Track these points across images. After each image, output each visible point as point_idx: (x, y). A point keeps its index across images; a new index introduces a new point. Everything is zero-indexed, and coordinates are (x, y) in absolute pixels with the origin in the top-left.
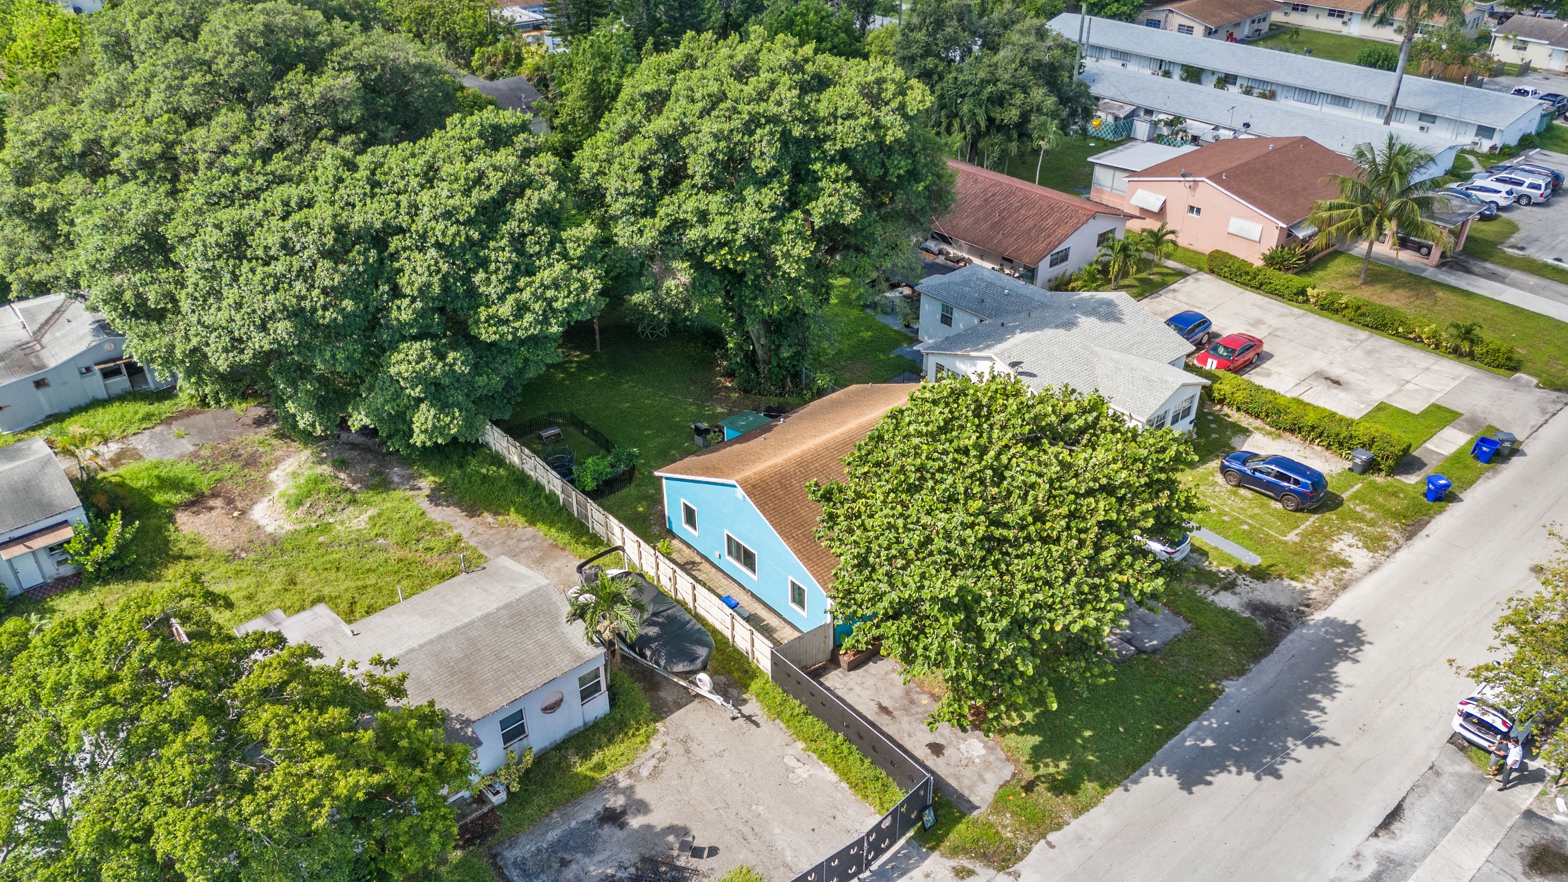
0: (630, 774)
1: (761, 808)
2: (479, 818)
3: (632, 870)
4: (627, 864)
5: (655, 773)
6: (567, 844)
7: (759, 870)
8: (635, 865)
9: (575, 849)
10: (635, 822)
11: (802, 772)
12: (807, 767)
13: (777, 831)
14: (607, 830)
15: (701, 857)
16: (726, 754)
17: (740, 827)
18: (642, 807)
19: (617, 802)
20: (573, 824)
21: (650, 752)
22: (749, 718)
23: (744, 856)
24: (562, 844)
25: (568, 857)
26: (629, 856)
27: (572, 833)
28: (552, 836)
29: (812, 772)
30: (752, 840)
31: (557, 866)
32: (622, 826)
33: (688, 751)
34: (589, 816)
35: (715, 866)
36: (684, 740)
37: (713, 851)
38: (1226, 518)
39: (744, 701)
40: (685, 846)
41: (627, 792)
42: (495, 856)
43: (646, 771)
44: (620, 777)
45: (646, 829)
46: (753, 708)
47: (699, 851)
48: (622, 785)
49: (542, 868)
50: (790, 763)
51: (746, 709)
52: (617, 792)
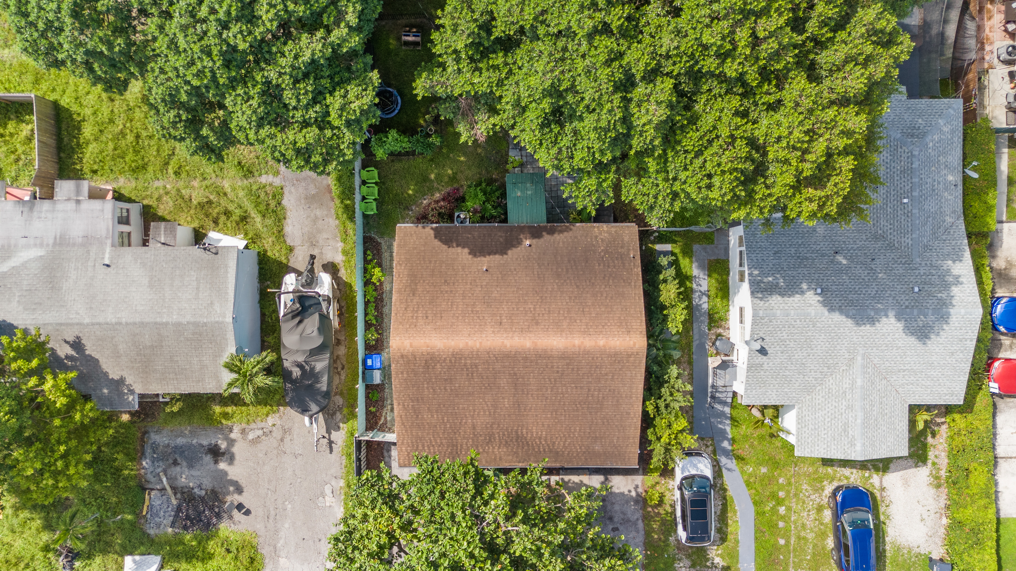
0: (243, 431)
1: (289, 506)
2: (151, 402)
3: (203, 493)
4: (204, 487)
5: (256, 441)
6: (183, 452)
7: (261, 540)
8: (207, 490)
9: (186, 458)
10: (222, 466)
11: (329, 500)
12: (333, 500)
13: (287, 525)
14: (208, 459)
15: (240, 511)
16: (300, 458)
17: (271, 509)
18: (231, 460)
19: (223, 445)
20: (194, 442)
21: (263, 425)
22: (331, 443)
23: (260, 527)
24: (180, 450)
25: (179, 460)
26: (208, 483)
27: (190, 447)
28: (180, 441)
29: (333, 505)
30: (271, 521)
31: (171, 461)
32: (216, 462)
33: (282, 440)
34: (205, 443)
35: (242, 521)
36: (286, 431)
37: (248, 513)
38: (781, 524)
39: (338, 429)
40: (236, 498)
41: (232, 442)
42: (146, 433)
43: (251, 436)
44: (236, 429)
45: (226, 473)
46: (339, 437)
47: (240, 507)
48: (233, 436)
49: (163, 457)
50: (328, 490)
51: (335, 435)
52: (227, 439)
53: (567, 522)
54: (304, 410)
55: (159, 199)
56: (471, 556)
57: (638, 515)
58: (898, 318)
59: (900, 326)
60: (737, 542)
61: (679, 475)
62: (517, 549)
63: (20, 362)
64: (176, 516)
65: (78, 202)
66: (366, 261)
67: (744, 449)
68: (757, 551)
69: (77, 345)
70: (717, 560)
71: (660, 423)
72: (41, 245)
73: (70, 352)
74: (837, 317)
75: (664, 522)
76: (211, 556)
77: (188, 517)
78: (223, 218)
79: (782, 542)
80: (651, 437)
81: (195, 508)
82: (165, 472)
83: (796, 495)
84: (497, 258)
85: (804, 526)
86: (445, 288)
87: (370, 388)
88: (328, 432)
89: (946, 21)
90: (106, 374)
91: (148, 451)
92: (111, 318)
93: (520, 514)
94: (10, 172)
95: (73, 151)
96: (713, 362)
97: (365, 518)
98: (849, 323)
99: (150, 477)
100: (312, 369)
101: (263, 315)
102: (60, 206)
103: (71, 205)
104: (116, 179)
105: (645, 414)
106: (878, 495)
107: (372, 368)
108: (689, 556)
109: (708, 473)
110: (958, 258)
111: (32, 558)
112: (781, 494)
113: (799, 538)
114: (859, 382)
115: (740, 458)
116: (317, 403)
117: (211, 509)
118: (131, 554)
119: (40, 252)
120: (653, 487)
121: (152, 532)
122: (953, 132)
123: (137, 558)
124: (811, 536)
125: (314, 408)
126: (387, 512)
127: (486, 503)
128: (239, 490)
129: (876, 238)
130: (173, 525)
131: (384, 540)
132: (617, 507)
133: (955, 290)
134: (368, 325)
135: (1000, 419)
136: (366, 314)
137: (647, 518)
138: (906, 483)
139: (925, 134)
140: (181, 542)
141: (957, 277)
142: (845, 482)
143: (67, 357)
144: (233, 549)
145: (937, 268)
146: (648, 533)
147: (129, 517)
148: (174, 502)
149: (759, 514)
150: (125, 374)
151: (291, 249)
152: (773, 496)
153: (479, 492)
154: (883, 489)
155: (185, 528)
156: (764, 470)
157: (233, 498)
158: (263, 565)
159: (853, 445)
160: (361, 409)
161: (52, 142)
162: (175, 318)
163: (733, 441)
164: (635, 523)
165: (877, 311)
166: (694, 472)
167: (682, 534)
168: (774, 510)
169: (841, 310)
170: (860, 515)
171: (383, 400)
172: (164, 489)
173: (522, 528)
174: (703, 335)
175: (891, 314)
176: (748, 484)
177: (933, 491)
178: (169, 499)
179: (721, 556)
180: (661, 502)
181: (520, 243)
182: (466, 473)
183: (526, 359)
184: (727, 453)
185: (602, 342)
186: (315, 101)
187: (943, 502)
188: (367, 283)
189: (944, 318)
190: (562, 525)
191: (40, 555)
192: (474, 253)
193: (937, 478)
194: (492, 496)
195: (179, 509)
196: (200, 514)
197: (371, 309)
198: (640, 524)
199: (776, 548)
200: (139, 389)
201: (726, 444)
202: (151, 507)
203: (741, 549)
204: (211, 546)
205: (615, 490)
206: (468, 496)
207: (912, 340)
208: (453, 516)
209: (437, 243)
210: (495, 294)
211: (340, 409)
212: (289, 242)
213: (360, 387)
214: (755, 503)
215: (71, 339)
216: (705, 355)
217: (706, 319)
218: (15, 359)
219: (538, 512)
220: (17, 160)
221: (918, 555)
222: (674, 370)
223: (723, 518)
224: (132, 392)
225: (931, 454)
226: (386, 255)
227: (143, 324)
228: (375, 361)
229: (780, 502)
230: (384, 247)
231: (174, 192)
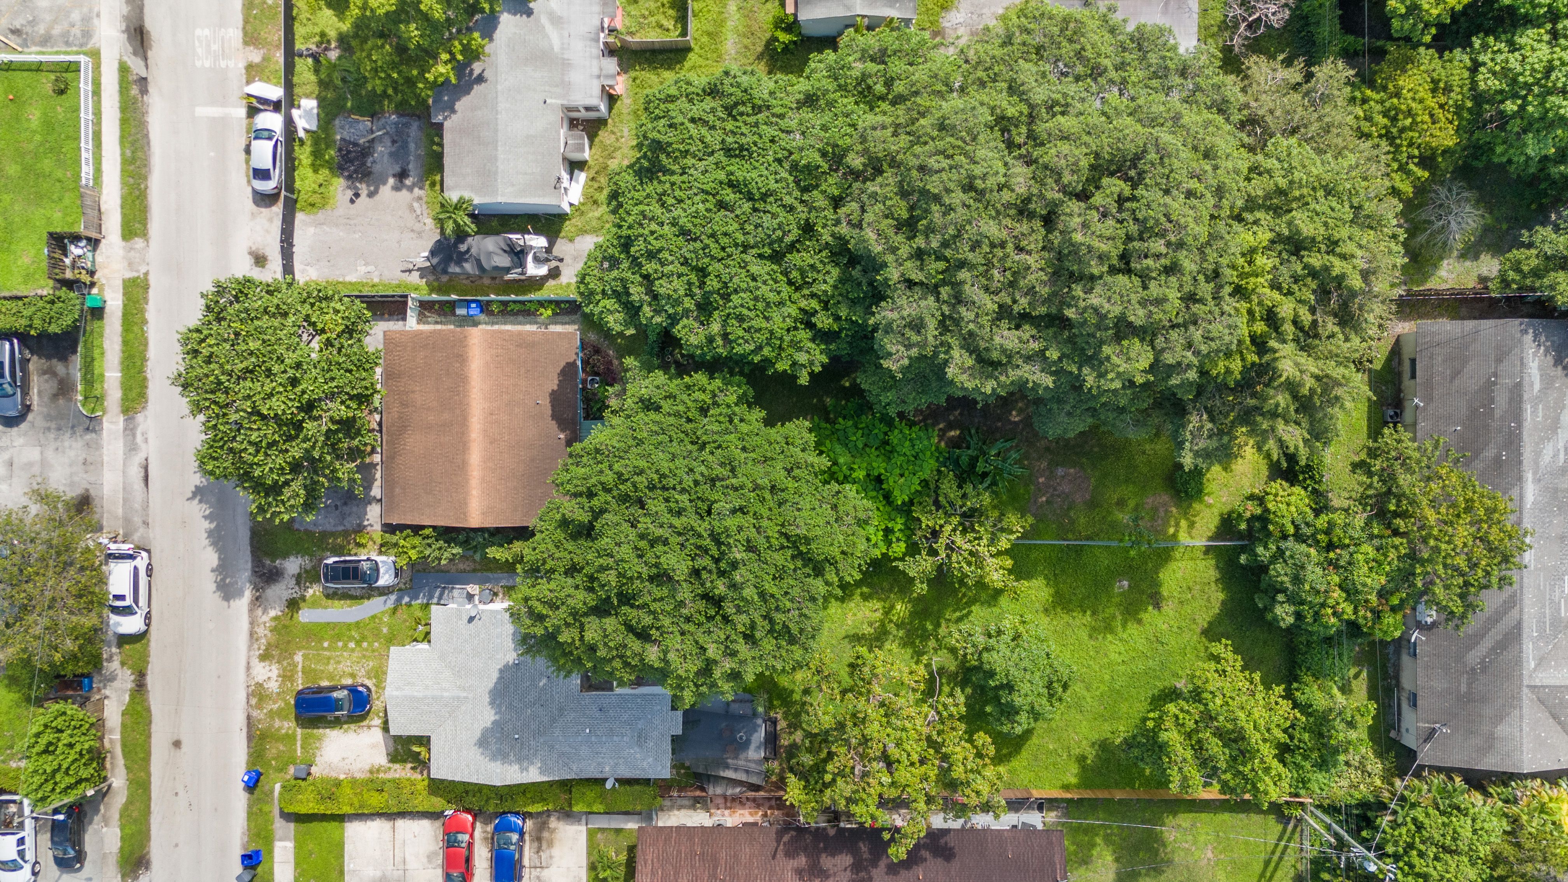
0: (420, 198)
1: (357, 236)
3: (369, 165)
4: (374, 165)
5: (412, 209)
6: (403, 149)
7: (329, 212)
8: (371, 167)
9: (398, 151)
10: (391, 181)
11: (362, 269)
12: (362, 273)
13: (341, 234)
14: (397, 169)
15: (353, 195)
16: (397, 246)
17: (355, 221)
18: (396, 188)
19: (408, 182)
20: (411, 158)
21: (425, 215)
22: (410, 271)
23: (340, 211)
24: (405, 146)
25: (396, 145)
26: (377, 168)
27: (407, 154)
28: (412, 146)
29: (358, 273)
30: (345, 220)
31: (396, 138)
32: (394, 176)
33: (413, 231)
34: (411, 166)
35: (345, 197)
36: (420, 234)
37: (352, 201)
38: (340, 644)
39: (421, 277)
40: (364, 192)
41: (410, 189)
42: (419, 117)
43: (416, 205)
44: (421, 192)
45: (385, 183)
46: (415, 278)
47: (357, 195)
48: (416, 190)
49: (399, 132)
50: (371, 268)
51: (416, 275)
52: (414, 185)
53: (332, 463)
54: (433, 253)
55: (613, 133)
56: (304, 392)
57: (348, 526)
58: (494, 723)
59: (489, 724)
60: (326, 608)
61: (380, 559)
62: (308, 425)
63: (459, 47)
64: (350, 142)
65: (599, 77)
66: (557, 303)
67: (403, 614)
68: (317, 624)
69: (480, 79)
70: (311, 591)
71: (417, 541)
72: (562, 49)
73: (476, 73)
74: (495, 675)
75: (342, 547)
76: (316, 171)
77: (349, 152)
78: (596, 185)
79: (326, 644)
80: (405, 533)
81: (356, 158)
82: (387, 133)
83: (364, 656)
84: (549, 412)
85: (339, 662)
86: (523, 370)
87: (453, 304)
88: (419, 269)
89: (736, 770)
90: (459, 99)
91: (404, 120)
92: (502, 105)
93: (334, 427)
94: (633, 10)
95: (650, 64)
96: (473, 589)
97: (337, 311)
98: (491, 685)
99: (383, 121)
100: (466, 260)
101: (516, 216)
102: (595, 62)
103: (596, 71)
104: (628, 97)
105: (423, 527)
106: (364, 723)
107: (468, 307)
108: (314, 568)
109: (381, 582)
110: (542, 772)
111: (315, 24)
112: (365, 644)
113: (329, 658)
114: (446, 694)
115: (395, 610)
116: (439, 263)
117: (356, 171)
118: (319, 106)
119: (557, 48)
120: (371, 539)
121: (337, 122)
122: (644, 770)
123: (315, 111)
124: (331, 668)
125: (435, 261)
126: (340, 329)
127: (343, 403)
128: (371, 195)
129: (561, 710)
130: (342, 139)
131: (320, 326)
132: (355, 509)
133: (516, 767)
134: (505, 303)
135: (425, 823)
136: (514, 302)
137: (346, 534)
138: (374, 746)
139: (640, 746)
140: (328, 147)
141: (527, 769)
142: (374, 696)
143: (472, 70)
144: (322, 190)
145: (535, 755)
146: (333, 534)
147: (349, 104)
148: (361, 141)
149: (349, 626)
150: (459, 114)
151: (571, 240)
152: (364, 638)
153: (351, 398)
154: (369, 727)
155: (340, 150)
156: (385, 630)
157: (363, 189)
158: (309, 214)
159: (397, 689)
160: (435, 297)
161: (657, 46)
162: (501, 156)
163: (409, 605)
164: (342, 524)
165: (499, 706)
166: (382, 571)
167: (330, 561)
168: (351, 638)
169: (500, 679)
170: (346, 705)
171: (445, 315)
172: (372, 132)
173: (324, 428)
174: (497, 581)
175: (497, 717)
176: (373, 617)
177: (367, 767)
178: (364, 136)
179: (314, 594)
180: (359, 545)
181: (562, 430)
182: (366, 388)
183: (463, 433)
184: (399, 600)
185: (474, 492)
186: (614, 291)
187: (358, 775)
188: (541, 304)
189: (493, 758)
190: (328, 458)
191: (317, 30)
192: (553, 394)
193: (378, 771)
194: (348, 407)
195: (355, 144)
196: (351, 161)
197: (517, 307)
198: (341, 528)
199: (321, 640)
200: (447, 124)
201: (406, 599)
202: (358, 121)
203: (320, 611)
204: (325, 172)
205: (369, 508)
206: (348, 389)
207: (478, 734)
208: (333, 379)
209: (563, 364)
210: (517, 410)
211: (437, 279)
212: (578, 239)
213: (454, 297)
214: (357, 623)
215: (485, 74)
216: (481, 582)
217: (511, 583)
218: (461, 43)
219: (340, 440)
220: (644, 17)
221: (314, 755)
222: (457, 550)
223: (346, 596)
224: (445, 119)
225: (397, 766)
226: (567, 319)
227: (496, 131)
228: (474, 310)
229: (358, 643)
230: (574, 317)
231: (618, 145)
